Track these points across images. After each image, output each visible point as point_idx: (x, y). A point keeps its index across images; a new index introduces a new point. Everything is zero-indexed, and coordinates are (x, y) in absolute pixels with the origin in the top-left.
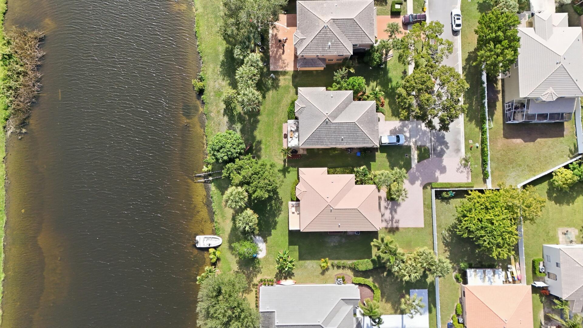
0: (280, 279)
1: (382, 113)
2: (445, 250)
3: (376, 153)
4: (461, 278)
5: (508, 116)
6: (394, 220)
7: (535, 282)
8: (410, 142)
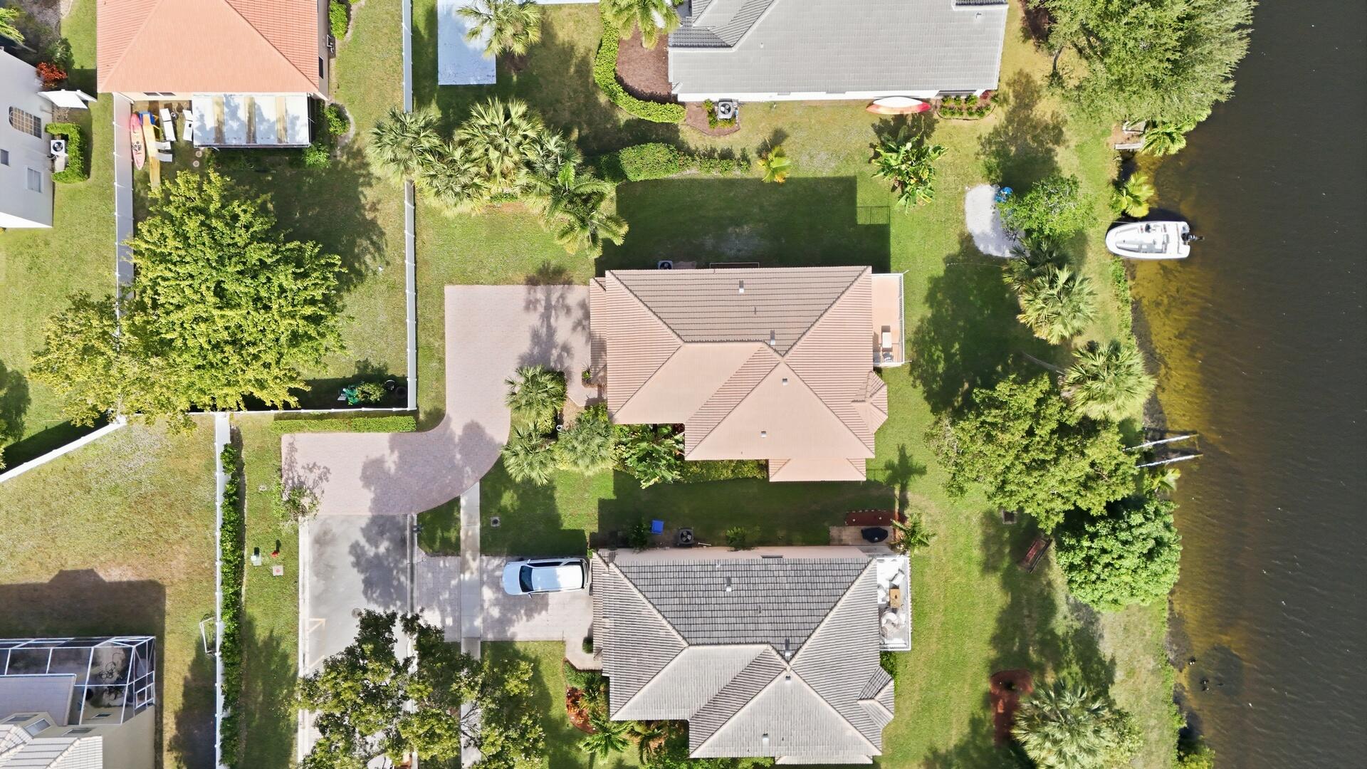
0: (919, 118)
1: (573, 667)
2: (376, 210)
3: (595, 529)
4: (329, 121)
5: (147, 662)
6: (541, 309)
7: (85, 107)
8: (481, 571)
